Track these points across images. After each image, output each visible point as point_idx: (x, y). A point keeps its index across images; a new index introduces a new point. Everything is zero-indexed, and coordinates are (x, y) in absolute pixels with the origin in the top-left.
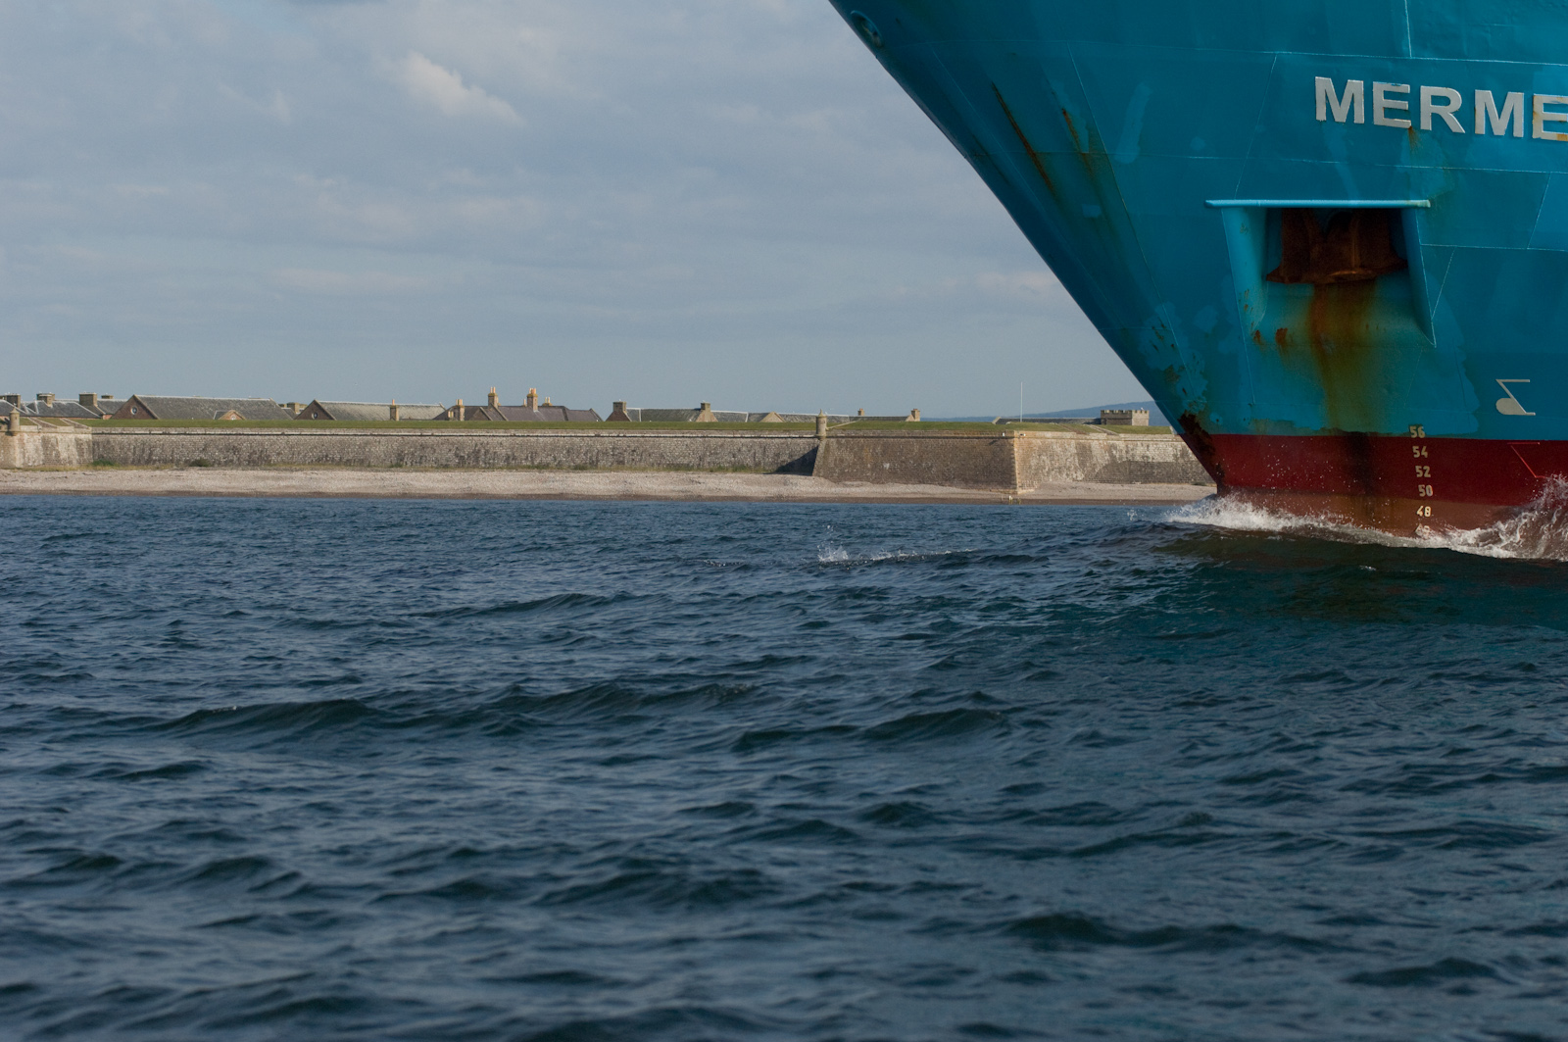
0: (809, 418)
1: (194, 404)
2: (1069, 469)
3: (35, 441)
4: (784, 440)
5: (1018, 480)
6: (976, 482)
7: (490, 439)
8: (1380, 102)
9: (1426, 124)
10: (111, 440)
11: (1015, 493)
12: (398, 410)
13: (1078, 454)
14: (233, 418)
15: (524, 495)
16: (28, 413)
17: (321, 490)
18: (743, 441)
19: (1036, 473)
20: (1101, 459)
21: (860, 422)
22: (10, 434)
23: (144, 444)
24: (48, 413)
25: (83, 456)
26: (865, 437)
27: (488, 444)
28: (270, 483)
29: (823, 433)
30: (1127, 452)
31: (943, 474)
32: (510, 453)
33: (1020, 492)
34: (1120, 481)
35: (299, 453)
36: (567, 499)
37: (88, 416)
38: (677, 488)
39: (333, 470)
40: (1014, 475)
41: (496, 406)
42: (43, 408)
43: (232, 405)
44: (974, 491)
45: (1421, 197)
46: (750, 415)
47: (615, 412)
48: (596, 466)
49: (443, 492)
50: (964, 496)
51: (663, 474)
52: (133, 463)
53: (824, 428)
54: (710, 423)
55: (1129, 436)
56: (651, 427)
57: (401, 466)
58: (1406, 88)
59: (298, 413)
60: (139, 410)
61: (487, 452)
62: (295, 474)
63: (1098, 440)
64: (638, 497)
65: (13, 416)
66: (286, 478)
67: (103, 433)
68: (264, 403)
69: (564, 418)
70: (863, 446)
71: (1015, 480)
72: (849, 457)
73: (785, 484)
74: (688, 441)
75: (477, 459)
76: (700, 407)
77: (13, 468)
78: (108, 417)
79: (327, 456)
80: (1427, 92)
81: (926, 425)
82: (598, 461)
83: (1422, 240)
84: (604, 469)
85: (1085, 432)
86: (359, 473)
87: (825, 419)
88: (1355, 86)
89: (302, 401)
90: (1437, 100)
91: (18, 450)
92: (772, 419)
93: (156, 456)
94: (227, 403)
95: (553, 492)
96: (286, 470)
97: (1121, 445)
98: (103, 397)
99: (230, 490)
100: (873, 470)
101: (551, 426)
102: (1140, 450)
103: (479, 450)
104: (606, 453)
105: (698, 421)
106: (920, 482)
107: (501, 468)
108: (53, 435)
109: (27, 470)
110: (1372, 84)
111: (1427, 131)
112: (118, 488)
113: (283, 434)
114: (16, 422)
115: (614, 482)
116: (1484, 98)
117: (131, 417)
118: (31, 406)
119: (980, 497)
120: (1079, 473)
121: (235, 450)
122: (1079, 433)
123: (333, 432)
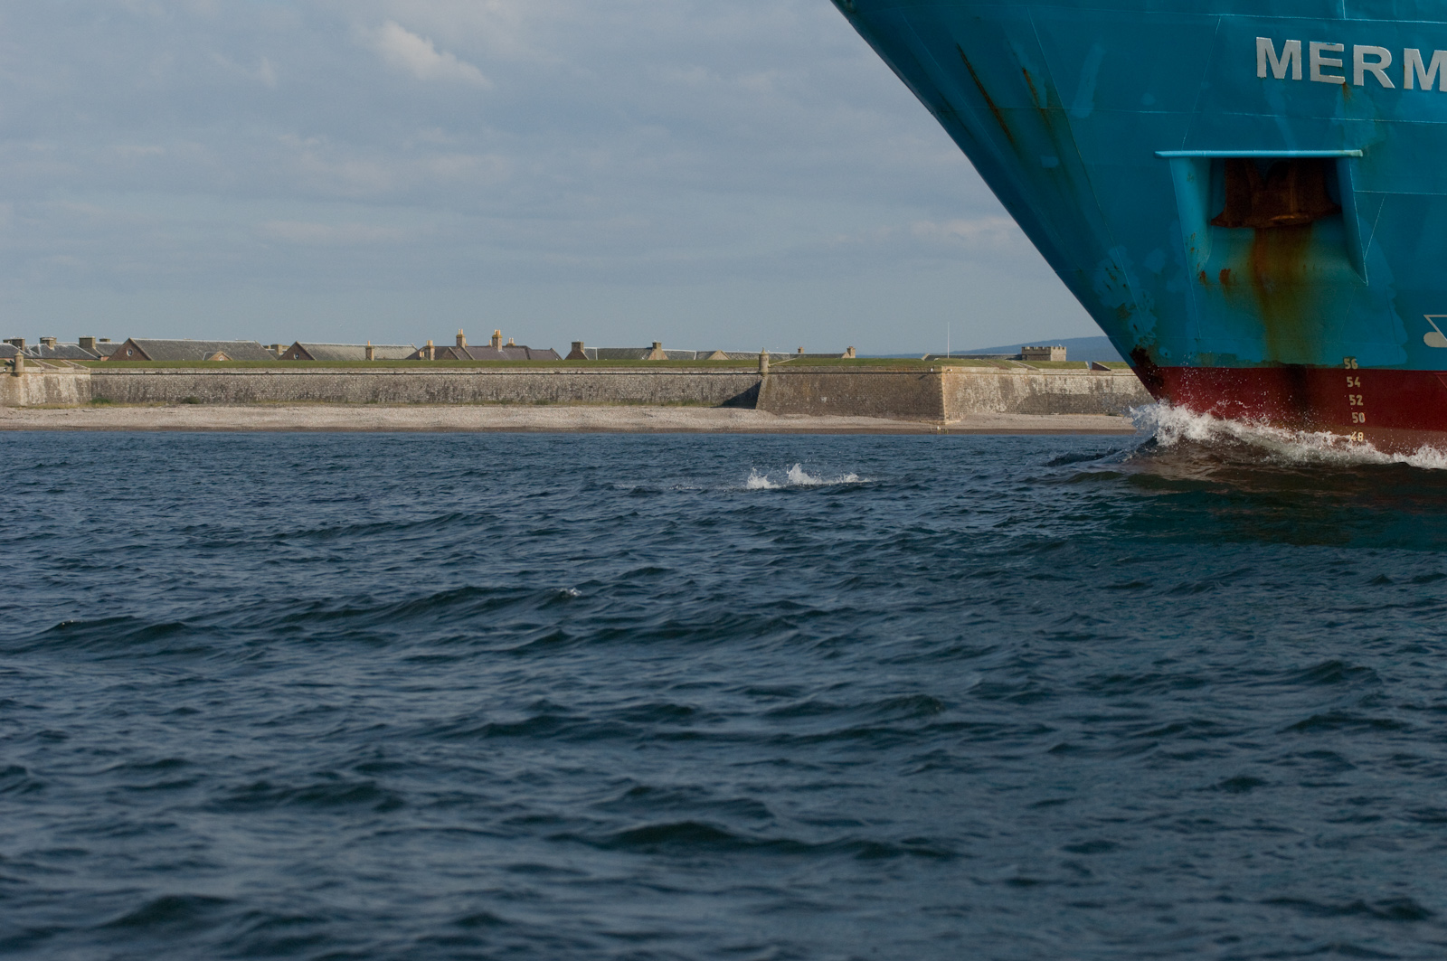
0: (753, 355)
1: (185, 346)
2: (992, 401)
3: (38, 381)
4: (729, 376)
5: (945, 412)
6: (907, 414)
7: (458, 377)
8: (1316, 59)
9: (1359, 80)
10: (109, 380)
11: (942, 424)
12: (373, 351)
13: (1000, 387)
14: (221, 359)
15: (489, 428)
16: (32, 355)
17: (302, 425)
18: (691, 377)
19: (962, 406)
20: (1022, 391)
21: (799, 359)
22: (15, 374)
23: (139, 383)
24: (50, 355)
25: (82, 394)
26: (804, 373)
27: (456, 381)
28: (256, 418)
29: (766, 369)
30: (1046, 385)
31: (876, 407)
32: (476, 390)
33: (947, 422)
34: (1039, 412)
35: (282, 391)
36: (529, 432)
37: (86, 357)
38: (631, 421)
39: (313, 406)
40: (942, 407)
41: (463, 346)
42: (46, 350)
43: (220, 347)
44: (906, 422)
45: (1353, 148)
46: (698, 353)
47: (573, 352)
48: (556, 401)
49: (415, 426)
50: (895, 427)
51: (618, 408)
52: (128, 401)
53: (766, 365)
54: (661, 360)
55: (1047, 371)
56: (605, 365)
57: (376, 402)
58: (1340, 47)
59: (281, 354)
60: (134, 352)
61: (454, 390)
62: (278, 410)
63: (1019, 374)
64: (595, 429)
65: (18, 358)
66: (269, 414)
67: (101, 374)
68: (249, 345)
69: (525, 357)
70: (802, 381)
71: (942, 411)
72: (789, 391)
73: (730, 417)
74: (641, 377)
75: (446, 396)
76: (651, 346)
77: (18, 406)
78: (106, 359)
79: (307, 393)
80: (1359, 51)
81: (861, 362)
82: (558, 396)
83: (1355, 187)
84: (564, 404)
85: (1008, 367)
86: (337, 409)
87: (767, 357)
88: (1293, 46)
89: (285, 343)
90: (1369, 58)
91: (22, 390)
92: (718, 357)
93: (150, 394)
94: (215, 346)
95: (517, 425)
96: (269, 406)
97: (1040, 378)
98: (101, 340)
99: (218, 425)
100: (811, 403)
101: (513, 365)
102: (1058, 384)
103: (448, 387)
104: (565, 390)
105: (650, 359)
106: (855, 414)
107: (469, 404)
108: (55, 375)
109: (31, 408)
110: (1309, 44)
111: (1360, 86)
112: (115, 424)
113: (267, 374)
114: (21, 364)
115: (573, 416)
116: (1412, 56)
117: (127, 358)
118: (35, 349)
119: (911, 427)
120: (1002, 405)
121: (223, 388)
122: (1002, 368)
123: (313, 371)
